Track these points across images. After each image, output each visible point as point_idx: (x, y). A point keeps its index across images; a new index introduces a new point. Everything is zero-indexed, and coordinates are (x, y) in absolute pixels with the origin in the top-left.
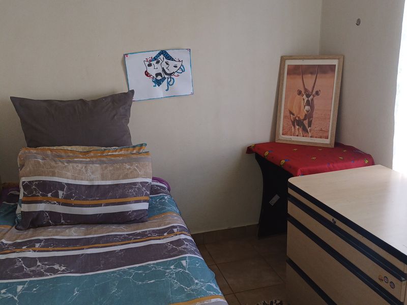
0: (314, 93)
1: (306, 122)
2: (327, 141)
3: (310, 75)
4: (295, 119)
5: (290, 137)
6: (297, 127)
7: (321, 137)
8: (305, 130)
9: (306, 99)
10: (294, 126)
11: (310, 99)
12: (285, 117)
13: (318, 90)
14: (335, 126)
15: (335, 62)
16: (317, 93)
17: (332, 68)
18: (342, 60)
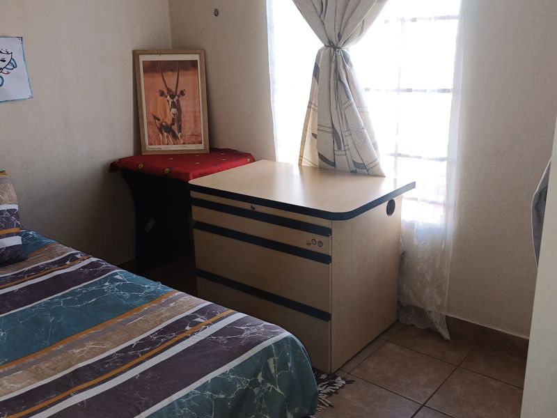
0: (178, 93)
1: (175, 128)
2: (201, 147)
3: (171, 73)
4: (161, 124)
5: (159, 146)
6: (166, 134)
7: (194, 143)
8: (175, 136)
9: (171, 101)
10: (162, 133)
11: (175, 100)
12: (149, 123)
13: (182, 89)
14: (207, 128)
15: (196, 57)
16: (182, 93)
17: (194, 63)
18: (203, 54)
